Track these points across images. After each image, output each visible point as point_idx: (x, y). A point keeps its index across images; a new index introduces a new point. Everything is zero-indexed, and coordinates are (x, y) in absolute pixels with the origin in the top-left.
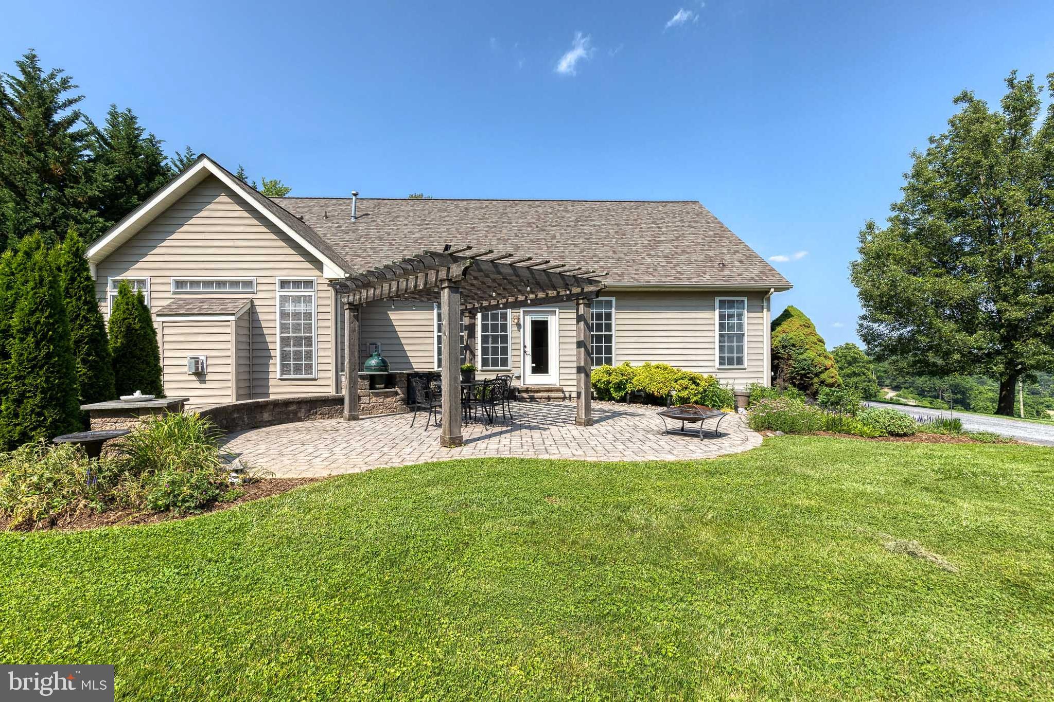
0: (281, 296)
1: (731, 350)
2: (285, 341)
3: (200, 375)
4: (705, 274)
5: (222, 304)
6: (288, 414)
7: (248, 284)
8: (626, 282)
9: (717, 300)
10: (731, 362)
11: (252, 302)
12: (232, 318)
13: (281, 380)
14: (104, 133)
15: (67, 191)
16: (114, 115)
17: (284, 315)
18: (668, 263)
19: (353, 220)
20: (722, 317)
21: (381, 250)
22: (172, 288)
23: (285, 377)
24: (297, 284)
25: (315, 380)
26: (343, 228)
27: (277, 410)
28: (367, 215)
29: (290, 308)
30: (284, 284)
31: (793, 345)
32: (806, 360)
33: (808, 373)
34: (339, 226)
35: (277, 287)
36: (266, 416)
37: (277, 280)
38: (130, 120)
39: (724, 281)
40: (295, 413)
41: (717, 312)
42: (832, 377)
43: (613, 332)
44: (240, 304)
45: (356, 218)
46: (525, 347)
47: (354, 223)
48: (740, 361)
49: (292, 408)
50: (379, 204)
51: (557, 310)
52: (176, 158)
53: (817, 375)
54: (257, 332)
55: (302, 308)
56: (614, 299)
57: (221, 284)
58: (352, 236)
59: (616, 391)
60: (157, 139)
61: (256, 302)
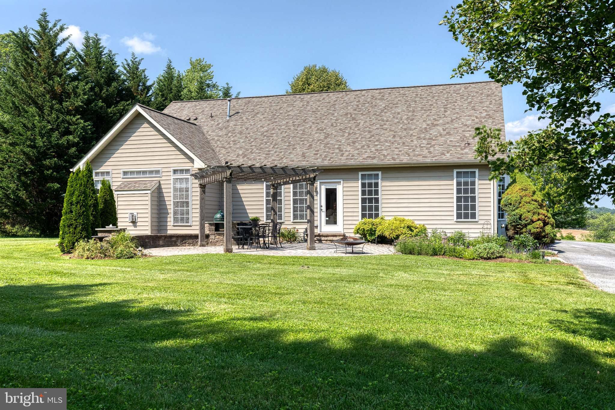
0: (173, 179)
1: (466, 207)
2: (176, 204)
3: (134, 222)
4: (448, 152)
5: (145, 184)
6: (172, 242)
7: (157, 172)
8: (388, 161)
9: (455, 171)
10: (466, 216)
11: (159, 182)
12: (149, 192)
13: (174, 226)
14: (81, 53)
15: (64, 104)
16: (87, 39)
17: (175, 190)
18: (428, 144)
19: (228, 118)
20: (459, 184)
21: (239, 142)
22: (121, 175)
23: (175, 224)
24: (182, 171)
25: (190, 226)
26: (220, 125)
27: (166, 239)
28: (238, 113)
29: (178, 186)
30: (175, 171)
31: (511, 204)
32: (515, 215)
33: (518, 225)
34: (218, 125)
35: (172, 173)
36: (161, 242)
37: (171, 169)
38: (97, 42)
39: (458, 158)
40: (175, 242)
41: (455, 181)
42: (537, 228)
43: (379, 196)
44: (153, 184)
45: (230, 116)
46: (321, 206)
47: (228, 121)
48: (473, 216)
49: (174, 239)
50: (249, 102)
51: (342, 182)
52: (125, 63)
53: (526, 226)
54: (162, 199)
55: (184, 186)
56: (380, 173)
57: (144, 172)
58: (224, 132)
59: (369, 236)
60: (113, 53)
61: (162, 182)
